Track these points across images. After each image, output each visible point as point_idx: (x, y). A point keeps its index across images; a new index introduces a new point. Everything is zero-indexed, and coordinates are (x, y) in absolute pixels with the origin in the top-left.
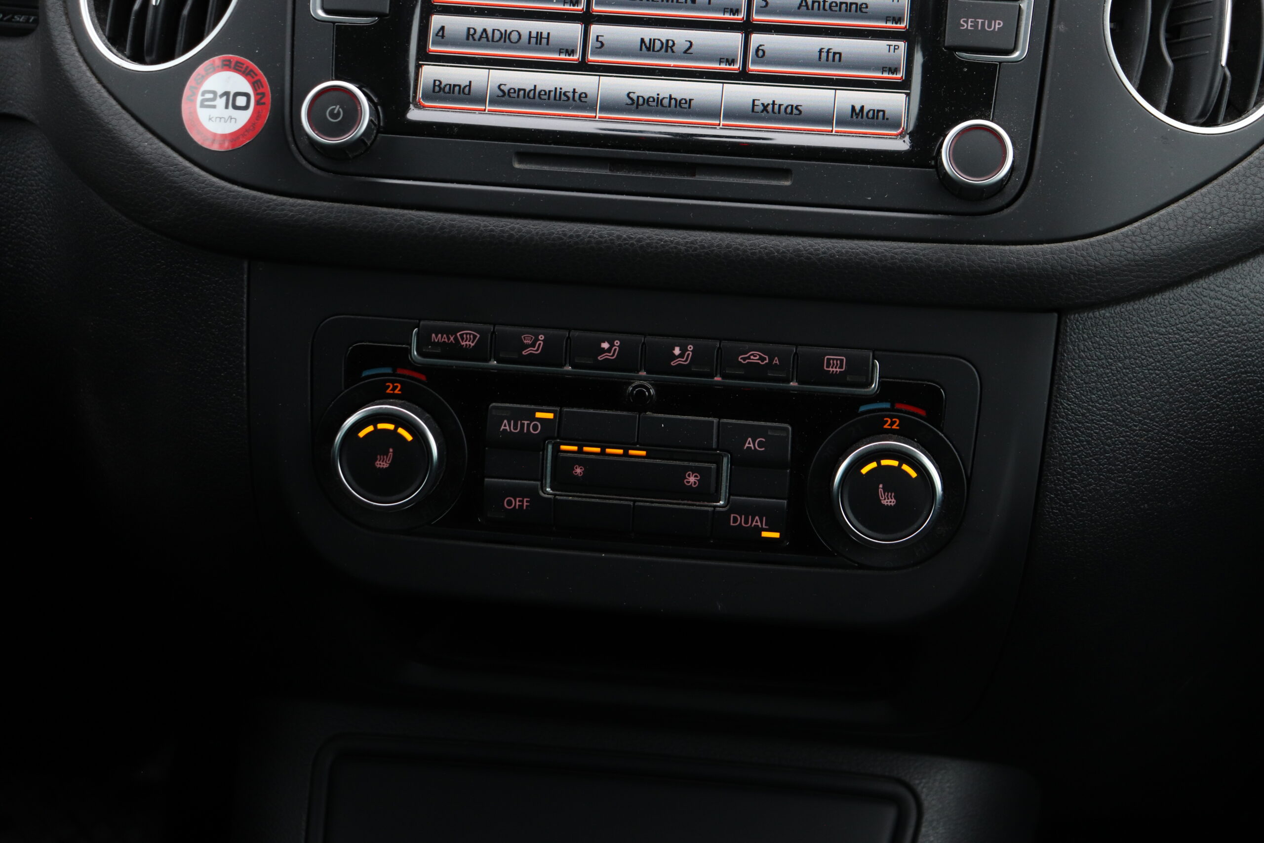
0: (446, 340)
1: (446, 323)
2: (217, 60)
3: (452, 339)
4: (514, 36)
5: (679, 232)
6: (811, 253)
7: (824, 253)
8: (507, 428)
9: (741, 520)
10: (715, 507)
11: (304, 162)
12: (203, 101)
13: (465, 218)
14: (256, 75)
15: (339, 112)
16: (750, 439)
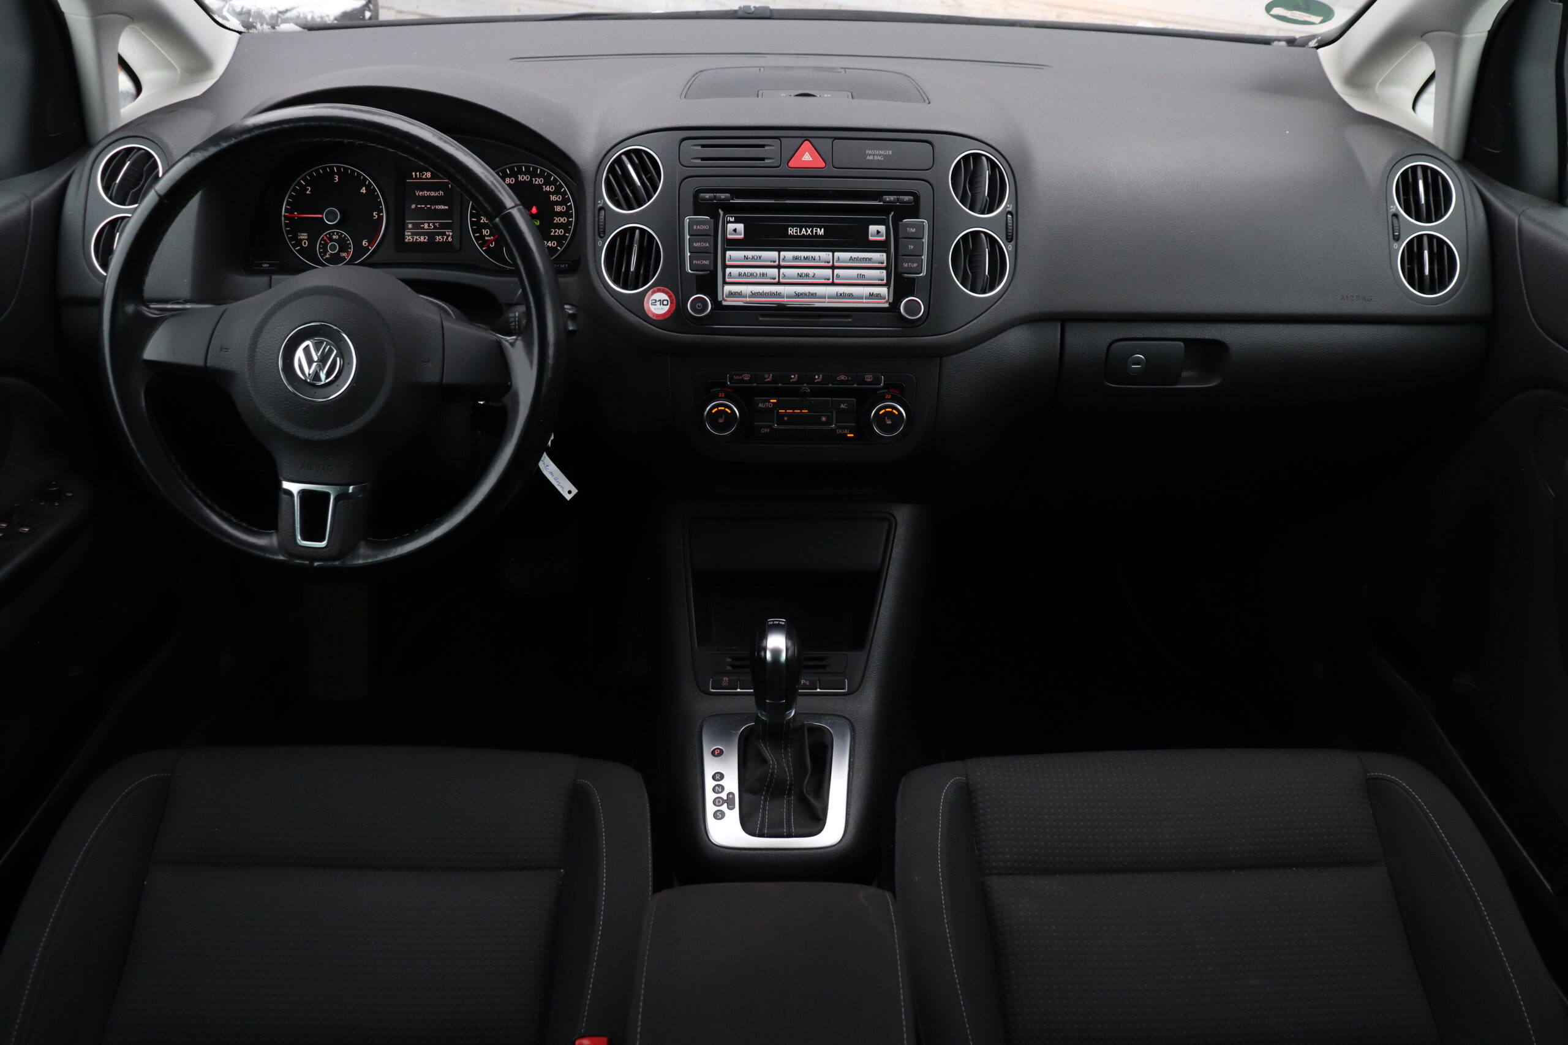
0: (739, 378)
1: (739, 372)
2: (655, 289)
3: (741, 377)
4: (755, 275)
6: (858, 343)
8: (761, 406)
9: (840, 431)
10: (831, 427)
11: (688, 321)
12: (652, 303)
14: (670, 294)
15: (700, 305)
16: (842, 405)
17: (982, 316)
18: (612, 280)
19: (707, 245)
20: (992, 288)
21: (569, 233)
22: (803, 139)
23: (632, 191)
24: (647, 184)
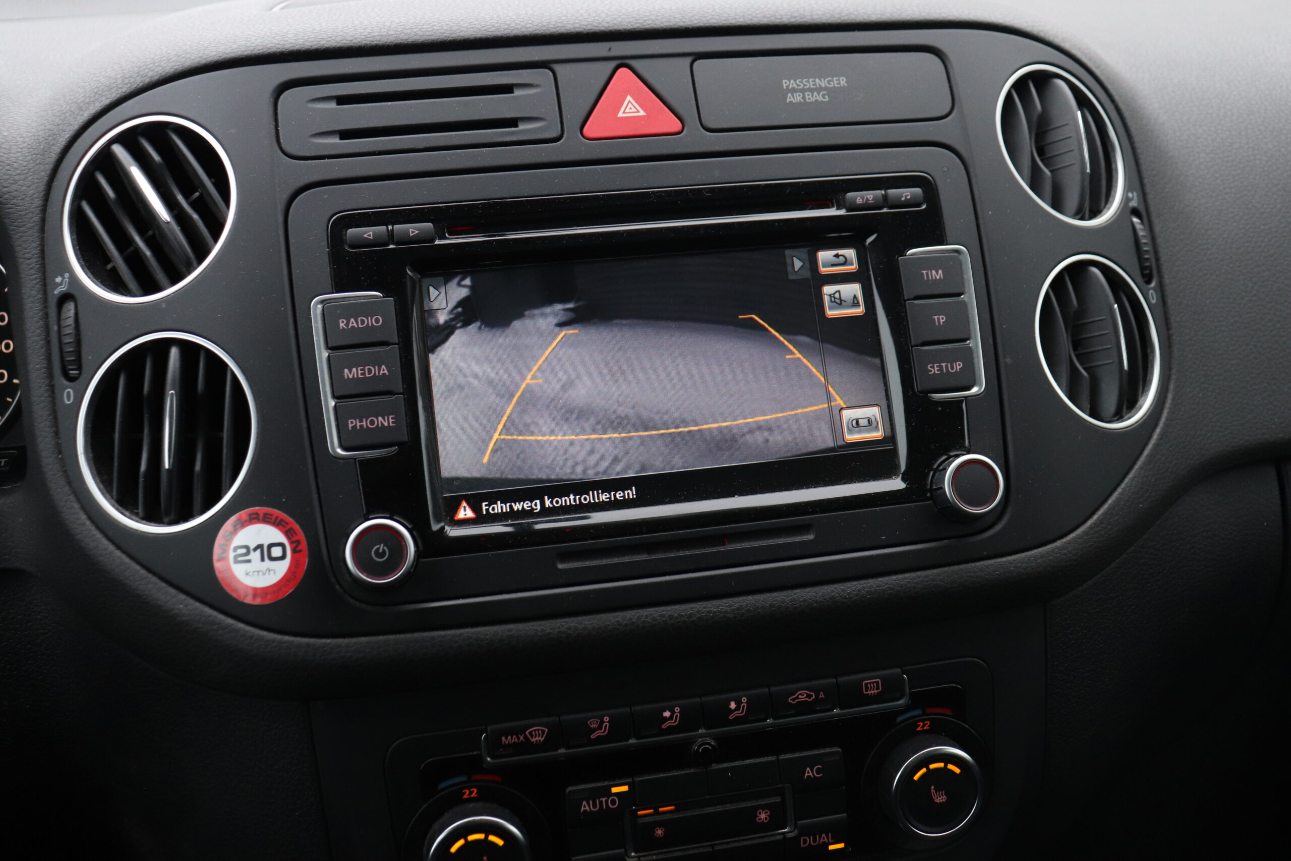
0: (516, 740)
1: (513, 724)
2: (243, 514)
3: (522, 738)
5: (725, 601)
6: (845, 598)
7: (856, 595)
8: (587, 808)
9: (810, 840)
10: (783, 833)
11: (352, 601)
12: (236, 557)
13: (520, 626)
14: (287, 523)
15: (384, 551)
16: (808, 769)
18: (112, 497)
19: (384, 370)
20: (1133, 405)
22: (612, 64)
23: (149, 242)
24: (191, 218)
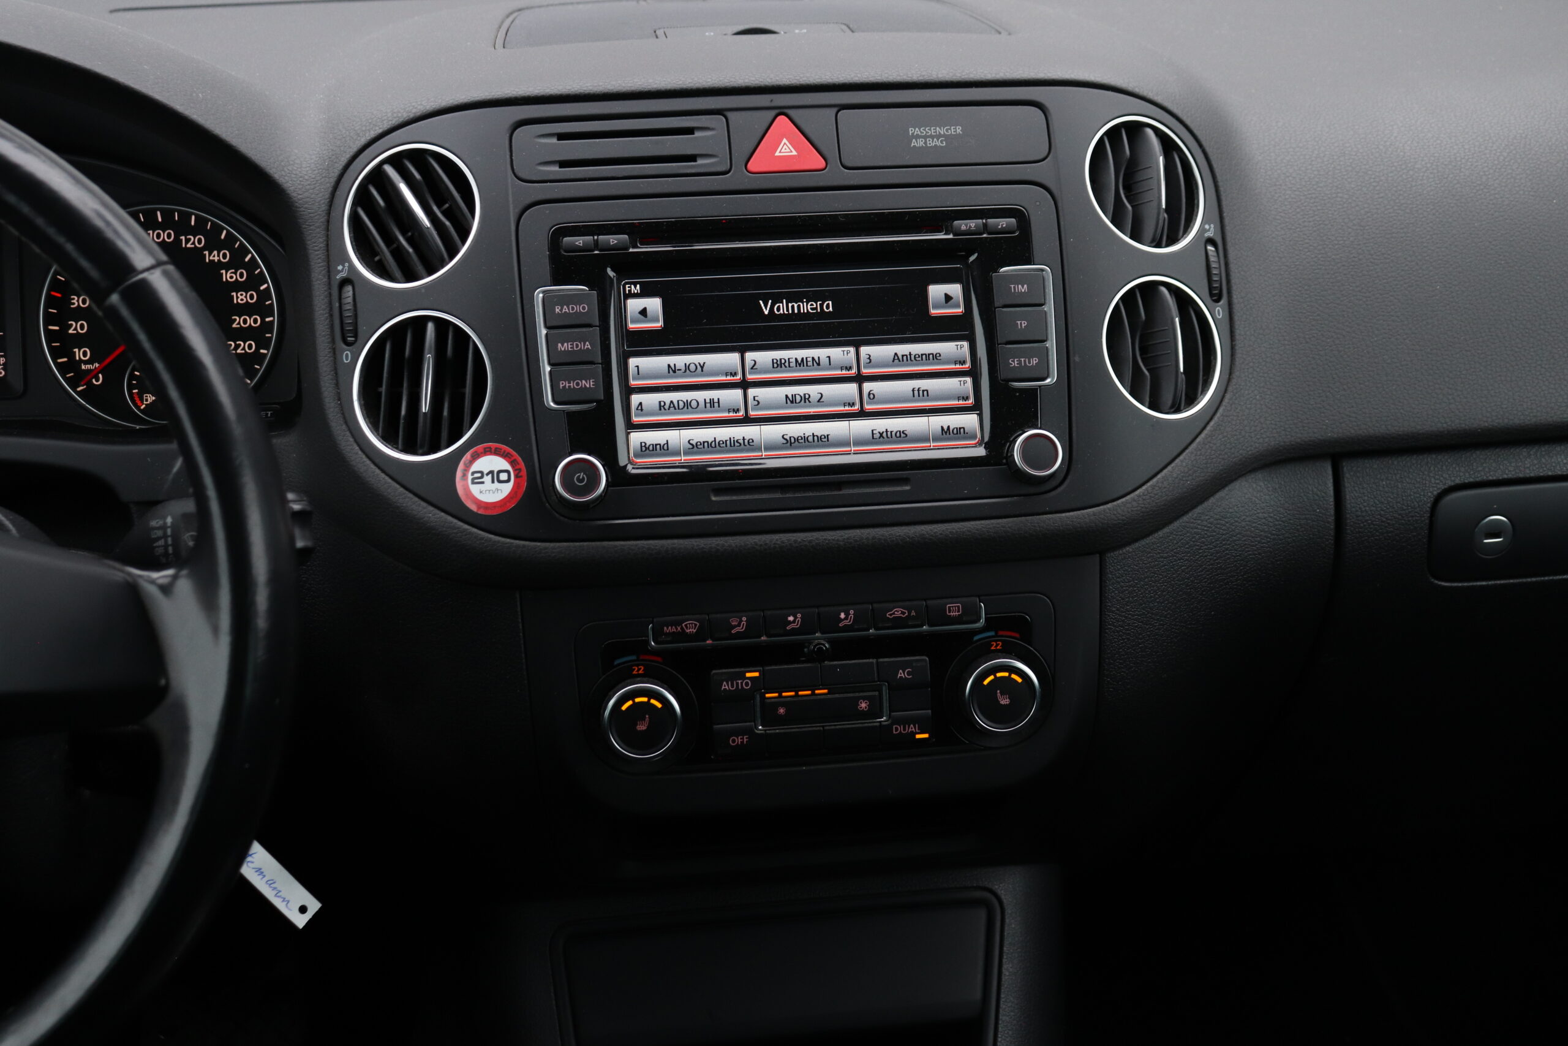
0: (675, 630)
1: (673, 618)
3: (679, 629)
4: (694, 404)
5: (838, 532)
6: (932, 536)
7: (941, 534)
8: (727, 687)
9: (900, 729)
10: (880, 722)
11: (557, 515)
12: (473, 479)
13: (681, 541)
14: (512, 456)
15: (583, 478)
16: (901, 671)
17: (1177, 461)
18: (378, 434)
19: (588, 346)
20: (1191, 401)
21: (267, 349)
22: (773, 113)
23: (410, 241)
24: (444, 224)
